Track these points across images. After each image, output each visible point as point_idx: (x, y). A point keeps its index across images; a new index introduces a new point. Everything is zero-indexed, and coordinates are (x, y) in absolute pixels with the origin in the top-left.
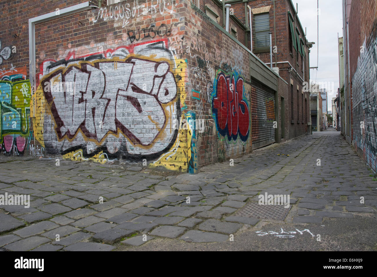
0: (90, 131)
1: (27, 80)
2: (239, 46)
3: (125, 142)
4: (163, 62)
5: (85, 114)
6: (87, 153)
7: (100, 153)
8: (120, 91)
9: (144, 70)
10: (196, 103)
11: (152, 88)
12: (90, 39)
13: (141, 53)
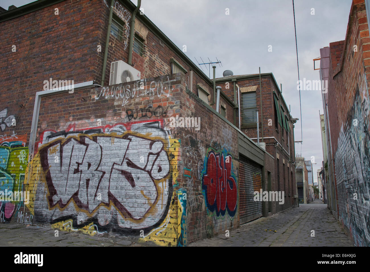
0: (82, 202)
1: (26, 147)
2: (228, 125)
3: (117, 215)
4: (158, 141)
5: (79, 185)
6: (77, 223)
7: (90, 224)
8: (115, 165)
9: (140, 147)
10: (187, 180)
11: (146, 164)
12: (91, 114)
13: (138, 131)
